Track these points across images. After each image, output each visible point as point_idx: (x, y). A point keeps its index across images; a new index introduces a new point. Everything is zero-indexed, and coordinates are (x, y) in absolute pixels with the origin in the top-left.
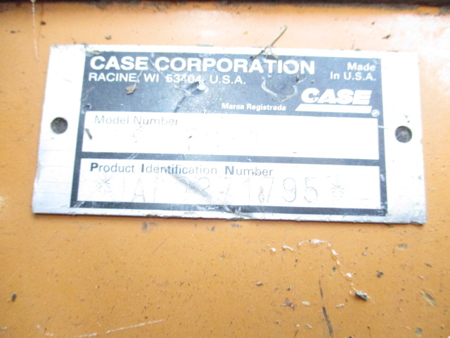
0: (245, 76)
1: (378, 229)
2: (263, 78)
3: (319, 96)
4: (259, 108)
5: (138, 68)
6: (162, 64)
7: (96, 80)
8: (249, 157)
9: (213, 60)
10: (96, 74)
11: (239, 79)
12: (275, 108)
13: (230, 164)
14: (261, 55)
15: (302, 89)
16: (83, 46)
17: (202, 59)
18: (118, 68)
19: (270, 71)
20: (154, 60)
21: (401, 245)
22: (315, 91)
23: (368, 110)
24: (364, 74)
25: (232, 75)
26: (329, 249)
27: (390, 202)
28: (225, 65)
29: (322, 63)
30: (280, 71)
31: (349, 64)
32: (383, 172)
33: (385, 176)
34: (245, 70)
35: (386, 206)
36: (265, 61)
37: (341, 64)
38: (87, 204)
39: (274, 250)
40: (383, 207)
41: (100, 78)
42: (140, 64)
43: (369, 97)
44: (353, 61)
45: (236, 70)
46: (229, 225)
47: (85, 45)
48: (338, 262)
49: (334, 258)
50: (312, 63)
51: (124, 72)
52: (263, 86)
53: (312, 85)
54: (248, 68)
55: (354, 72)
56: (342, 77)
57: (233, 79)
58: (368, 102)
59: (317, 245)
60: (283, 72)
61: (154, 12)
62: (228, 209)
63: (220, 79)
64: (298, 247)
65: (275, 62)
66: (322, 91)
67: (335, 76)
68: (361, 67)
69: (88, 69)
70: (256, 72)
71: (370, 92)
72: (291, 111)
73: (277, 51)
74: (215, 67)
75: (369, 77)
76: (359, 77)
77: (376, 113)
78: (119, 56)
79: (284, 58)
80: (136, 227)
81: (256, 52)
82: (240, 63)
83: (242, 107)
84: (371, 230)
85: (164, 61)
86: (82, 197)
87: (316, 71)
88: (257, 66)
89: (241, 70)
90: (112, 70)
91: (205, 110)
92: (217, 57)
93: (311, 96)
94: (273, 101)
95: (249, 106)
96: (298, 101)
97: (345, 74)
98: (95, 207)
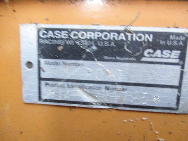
0: (116, 42)
1: (173, 115)
2: (125, 43)
3: (153, 54)
4: (122, 59)
5: (63, 37)
7: (44, 43)
8: (116, 82)
9: (100, 33)
10: (43, 40)
11: (113, 44)
12: (131, 59)
13: (107, 85)
14: (126, 31)
15: (144, 50)
17: (94, 32)
18: (53, 36)
19: (129, 39)
20: (70, 32)
21: (182, 122)
22: (151, 51)
23: (177, 61)
24: (178, 41)
25: (109, 41)
26: (149, 122)
29: (156, 35)
30: (134, 39)
31: (171, 36)
32: (180, 91)
33: (180, 93)
34: (116, 39)
35: (178, 106)
36: (127, 34)
37: (166, 36)
38: (46, 100)
39: (125, 121)
40: (177, 107)
42: (64, 35)
43: (178, 55)
44: (172, 34)
45: (112, 39)
47: (36, 24)
48: (153, 127)
49: (151, 126)
50: (151, 36)
51: (56, 39)
52: (125, 48)
53: (150, 48)
54: (118, 37)
55: (172, 41)
56: (166, 43)
57: (110, 44)
58: (177, 57)
59: (144, 120)
60: (136, 40)
63: (104, 44)
64: (136, 120)
65: (132, 34)
66: (155, 50)
67: (162, 43)
68: (177, 38)
69: (39, 37)
70: (122, 40)
71: (179, 52)
72: (138, 61)
73: (132, 29)
74: (101, 37)
75: (181, 43)
76: (175, 43)
77: (181, 63)
78: (53, 30)
79: (136, 32)
80: (67, 110)
81: (122, 28)
82: (114, 35)
83: (114, 58)
84: (170, 116)
85: (76, 34)
87: (153, 40)
88: (122, 37)
89: (114, 38)
90: (51, 38)
91: (96, 60)
92: (102, 31)
93: (149, 53)
94: (129, 55)
95: (118, 58)
96: (143, 55)
97: (168, 41)
98: (49, 102)
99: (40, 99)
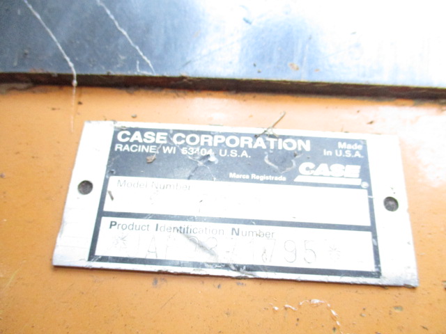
0: (250, 151)
1: (374, 290)
2: (266, 153)
3: (315, 169)
4: (262, 178)
5: (158, 142)
6: (179, 139)
7: (121, 150)
8: (253, 220)
9: (223, 138)
10: (121, 145)
11: (244, 153)
12: (276, 178)
13: (236, 226)
14: (264, 134)
15: (299, 162)
16: (112, 122)
17: (213, 136)
18: (140, 141)
19: (272, 147)
20: (172, 136)
21: (396, 307)
22: (311, 165)
23: (358, 182)
24: (353, 152)
25: (239, 150)
26: (329, 309)
27: (382, 265)
28: (232, 141)
29: (316, 142)
30: (280, 148)
31: (340, 143)
32: (375, 237)
33: (377, 241)
34: (250, 146)
35: (380, 268)
36: (268, 139)
37: (333, 143)
38: (104, 259)
39: (276, 308)
40: (377, 270)
41: (125, 149)
42: (160, 138)
43: (359, 171)
44: (343, 141)
45: (242, 146)
46: (233, 283)
47: (115, 121)
48: (338, 323)
49: (334, 318)
50: (308, 142)
51: (146, 145)
52: (267, 161)
53: (308, 159)
54: (253, 144)
55: (344, 150)
56: (334, 154)
57: (239, 153)
58: (358, 176)
59: (317, 305)
60: (283, 149)
61: (174, 97)
62: (233, 268)
63: (229, 153)
64: (300, 306)
65: (276, 140)
66: (317, 166)
67: (327, 153)
68: (349, 146)
69: (115, 141)
70: (259, 148)
71: (358, 167)
72: (290, 181)
73: (277, 132)
74: (224, 143)
75: (358, 154)
76: (348, 154)
77: (365, 185)
78: (143, 131)
79: (284, 137)
80: (147, 282)
81: (260, 131)
82: (246, 140)
83: (247, 177)
84: (366, 291)
85: (180, 137)
86: (99, 252)
87: (312, 148)
88: (260, 143)
89: (246, 146)
90: (136, 142)
91: (215, 179)
92: (226, 135)
93: (308, 169)
94: (274, 173)
95: (254, 176)
96: (296, 173)
97: (336, 151)
98: (110, 262)
99: (92, 256)
